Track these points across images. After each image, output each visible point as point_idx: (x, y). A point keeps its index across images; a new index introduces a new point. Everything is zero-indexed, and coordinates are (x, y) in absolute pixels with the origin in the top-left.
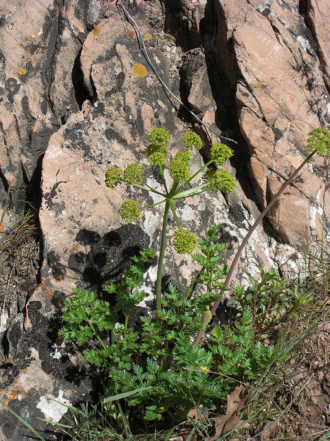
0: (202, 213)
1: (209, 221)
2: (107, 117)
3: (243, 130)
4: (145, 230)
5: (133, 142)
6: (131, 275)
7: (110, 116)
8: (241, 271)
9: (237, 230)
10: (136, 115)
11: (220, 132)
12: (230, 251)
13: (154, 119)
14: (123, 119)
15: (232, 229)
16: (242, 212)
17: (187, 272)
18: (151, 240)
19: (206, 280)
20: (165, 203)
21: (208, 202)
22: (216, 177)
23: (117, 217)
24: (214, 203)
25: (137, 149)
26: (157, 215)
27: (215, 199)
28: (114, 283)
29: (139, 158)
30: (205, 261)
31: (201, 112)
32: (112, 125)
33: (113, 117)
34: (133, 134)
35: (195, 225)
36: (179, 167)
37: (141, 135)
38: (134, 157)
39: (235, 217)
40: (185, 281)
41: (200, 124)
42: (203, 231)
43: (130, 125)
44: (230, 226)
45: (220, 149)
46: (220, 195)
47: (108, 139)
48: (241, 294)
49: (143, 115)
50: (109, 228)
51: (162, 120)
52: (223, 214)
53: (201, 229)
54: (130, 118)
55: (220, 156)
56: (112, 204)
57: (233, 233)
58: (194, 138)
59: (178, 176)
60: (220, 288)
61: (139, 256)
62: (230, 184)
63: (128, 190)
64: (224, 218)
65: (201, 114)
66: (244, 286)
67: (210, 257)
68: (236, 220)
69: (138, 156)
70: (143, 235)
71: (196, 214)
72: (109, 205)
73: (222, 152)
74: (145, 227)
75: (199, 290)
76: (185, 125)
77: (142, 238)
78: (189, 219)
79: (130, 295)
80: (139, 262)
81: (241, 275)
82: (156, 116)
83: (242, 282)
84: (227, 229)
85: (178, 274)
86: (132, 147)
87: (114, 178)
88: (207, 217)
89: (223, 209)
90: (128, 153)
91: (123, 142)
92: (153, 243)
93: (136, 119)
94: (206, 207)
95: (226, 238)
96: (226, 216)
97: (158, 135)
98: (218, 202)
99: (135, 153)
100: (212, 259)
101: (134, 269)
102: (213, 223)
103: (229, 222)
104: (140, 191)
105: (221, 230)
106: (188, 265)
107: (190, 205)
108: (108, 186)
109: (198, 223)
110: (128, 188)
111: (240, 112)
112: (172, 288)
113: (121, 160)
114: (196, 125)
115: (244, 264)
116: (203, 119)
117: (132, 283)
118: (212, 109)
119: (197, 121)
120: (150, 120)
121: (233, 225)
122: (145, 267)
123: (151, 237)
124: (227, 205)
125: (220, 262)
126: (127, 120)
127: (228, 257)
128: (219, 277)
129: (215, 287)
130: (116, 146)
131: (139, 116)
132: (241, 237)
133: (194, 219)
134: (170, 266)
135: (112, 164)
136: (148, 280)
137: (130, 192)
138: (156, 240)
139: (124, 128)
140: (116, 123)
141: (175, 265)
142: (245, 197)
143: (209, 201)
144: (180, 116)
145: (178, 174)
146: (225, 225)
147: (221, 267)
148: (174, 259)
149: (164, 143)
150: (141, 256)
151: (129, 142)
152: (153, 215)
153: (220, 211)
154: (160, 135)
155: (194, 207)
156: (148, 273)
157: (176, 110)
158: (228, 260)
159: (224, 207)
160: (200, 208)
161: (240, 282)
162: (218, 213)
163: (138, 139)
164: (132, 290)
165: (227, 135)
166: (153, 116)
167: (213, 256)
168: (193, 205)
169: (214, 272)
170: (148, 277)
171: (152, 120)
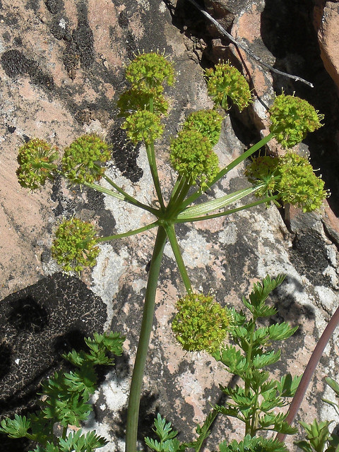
0: (229, 249)
1: (246, 269)
2: (8, 23)
3: (328, 58)
4: (93, 289)
5: (68, 81)
6: (67, 394)
7: (15, 21)
8: (319, 387)
9: (312, 292)
10: (75, 20)
11: (271, 59)
12: (297, 340)
13: (119, 29)
14: (44, 27)
15: (300, 288)
16: (321, 247)
17: (192, 389)
18: (110, 313)
19: (244, 407)
20: (155, 230)
21: (244, 224)
22: (278, 173)
23: (29, 259)
24: (257, 227)
25: (78, 99)
26: (124, 253)
27: (260, 217)
28: (23, 414)
29: (81, 120)
30: (242, 365)
31: (228, 12)
32: (19, 41)
33: (20, 22)
34: (68, 64)
35: (213, 279)
36: (194, 147)
37: (86, 65)
38: (70, 118)
39: (306, 259)
40: (188, 409)
41: (226, 41)
42: (232, 292)
43: (62, 43)
44: (295, 281)
45: (293, 110)
46: (273, 210)
47: (10, 74)
48: (322, 442)
49: (92, 19)
50: (11, 284)
51: (137, 30)
52: (279, 251)
53: (227, 287)
54: (62, 24)
55: (292, 126)
56: (17, 228)
57: (302, 299)
58: (233, 82)
59: (190, 170)
60: (277, 427)
61: (84, 349)
62: (311, 192)
63: (56, 194)
64: (281, 261)
65: (229, 18)
66: (328, 423)
67: (254, 353)
68: (309, 268)
69: (80, 114)
70: (90, 300)
71: (214, 253)
72: (11, 230)
73: (297, 117)
74: (96, 281)
75: (223, 431)
76: (190, 43)
77: (88, 308)
78: (200, 263)
79: (62, 443)
80: (84, 363)
81: (319, 396)
82: (123, 21)
83: (324, 412)
84: (290, 288)
85: (174, 393)
86: (64, 94)
87: (37, 166)
88: (241, 258)
89: (278, 241)
90: (56, 109)
91: (44, 81)
92: (114, 320)
93: (75, 27)
94: (240, 236)
95: (287, 310)
96: (285, 256)
97: (148, 69)
98: (267, 224)
99: (72, 107)
100: (259, 360)
101: (72, 379)
102: (254, 273)
103: (292, 271)
104: (84, 198)
105: (275, 292)
106: (197, 373)
107: (200, 231)
108: (23, 184)
109: (219, 273)
110: (56, 189)
111: (322, 14)
112: (162, 428)
113: (38, 125)
114: (217, 43)
115: (327, 370)
116: (233, 30)
117: (68, 413)
118: (254, 6)
119: (217, 34)
120: (107, 32)
121: (302, 279)
122: (97, 376)
123: (110, 306)
124: (286, 231)
125: (272, 367)
126: (55, 30)
127: (289, 353)
128: (273, 403)
129: (264, 425)
130: (28, 90)
131: (83, 22)
132: (321, 306)
133: (209, 263)
134: (154, 375)
135: (19, 132)
136: (103, 407)
137: (60, 199)
138: (120, 312)
139: (47, 48)
140: (28, 38)
141: (166, 370)
142: (331, 213)
143: (245, 221)
144: (178, 21)
145: (192, 165)
146: (285, 279)
147: (273, 377)
148: (163, 359)
149: (161, 89)
150: (88, 350)
151: (58, 82)
152: (113, 254)
153: (272, 246)
154: (152, 69)
155: (210, 236)
156: (102, 392)
157: (169, 7)
158: (289, 361)
159: (280, 236)
160: (223, 238)
161: (319, 412)
162: (267, 250)
163: (79, 74)
164: (65, 430)
165: (288, 67)
166: (114, 21)
167: (260, 352)
168: (207, 232)
169: (264, 389)
170: (102, 399)
171: (112, 30)
